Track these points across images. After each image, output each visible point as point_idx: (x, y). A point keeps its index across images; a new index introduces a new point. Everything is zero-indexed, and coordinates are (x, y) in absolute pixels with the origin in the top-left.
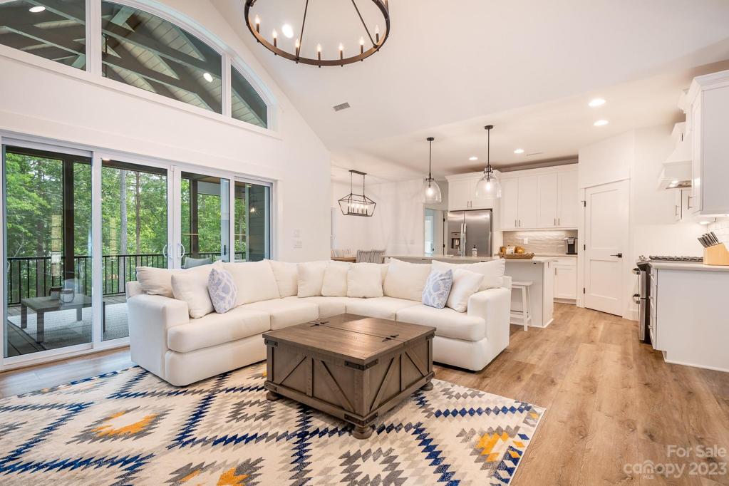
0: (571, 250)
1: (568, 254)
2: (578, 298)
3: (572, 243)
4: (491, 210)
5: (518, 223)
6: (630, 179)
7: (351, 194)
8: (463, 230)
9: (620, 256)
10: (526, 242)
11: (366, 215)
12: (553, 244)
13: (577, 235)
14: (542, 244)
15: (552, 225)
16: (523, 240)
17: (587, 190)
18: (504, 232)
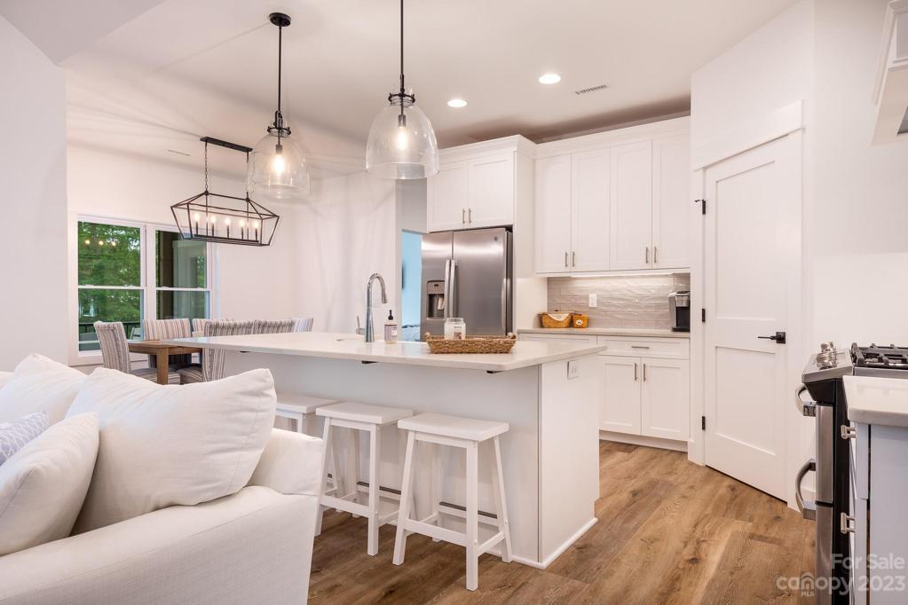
0: (682, 321)
1: (675, 330)
2: (691, 441)
3: (684, 305)
4: (509, 229)
5: (570, 259)
6: (803, 129)
7: (206, 193)
8: (449, 275)
9: (780, 339)
10: (593, 302)
11: (256, 243)
12: (647, 307)
13: (688, 284)
14: (626, 306)
15: (641, 263)
16: (587, 298)
17: (708, 171)
18: (549, 280)
